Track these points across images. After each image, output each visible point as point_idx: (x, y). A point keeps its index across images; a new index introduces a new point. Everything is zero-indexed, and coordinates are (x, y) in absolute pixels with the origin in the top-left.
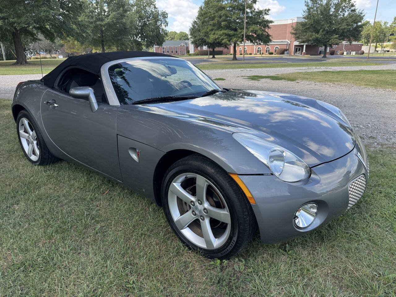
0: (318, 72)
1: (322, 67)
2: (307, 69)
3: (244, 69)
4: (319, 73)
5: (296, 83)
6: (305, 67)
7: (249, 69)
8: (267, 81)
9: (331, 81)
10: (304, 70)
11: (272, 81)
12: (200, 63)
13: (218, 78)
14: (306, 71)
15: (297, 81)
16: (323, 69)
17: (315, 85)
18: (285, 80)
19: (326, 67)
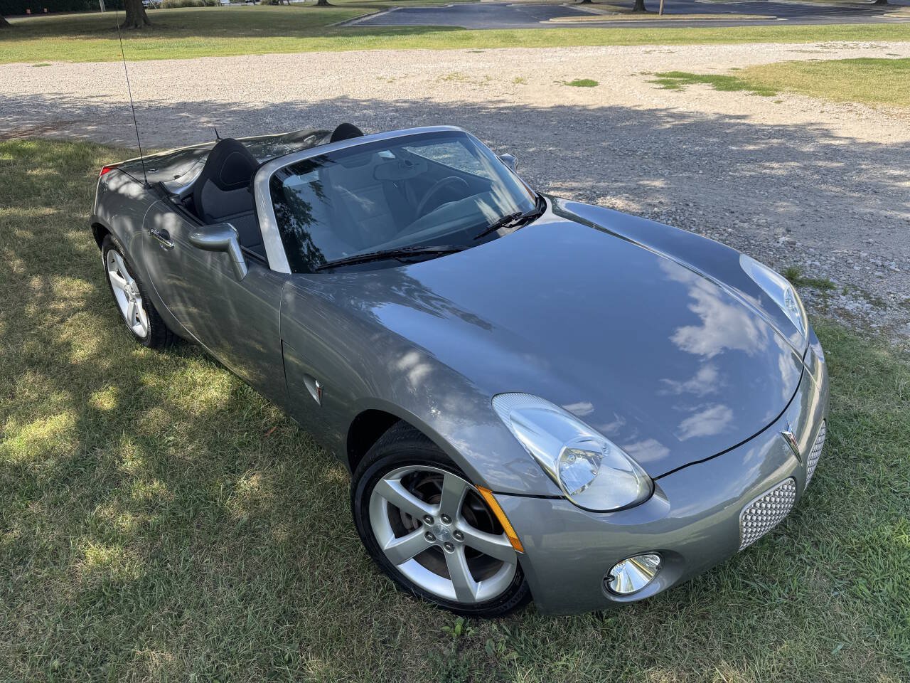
0: (846, 61)
1: (862, 44)
2: (818, 49)
3: (654, 47)
4: (847, 66)
5: (773, 104)
6: (818, 40)
7: (666, 48)
8: (702, 92)
9: (869, 98)
10: (811, 52)
11: (714, 92)
12: (551, 20)
13: (582, 78)
14: (814, 56)
15: (780, 96)
16: (864, 49)
17: (822, 112)
18: (748, 92)
19: (873, 43)
